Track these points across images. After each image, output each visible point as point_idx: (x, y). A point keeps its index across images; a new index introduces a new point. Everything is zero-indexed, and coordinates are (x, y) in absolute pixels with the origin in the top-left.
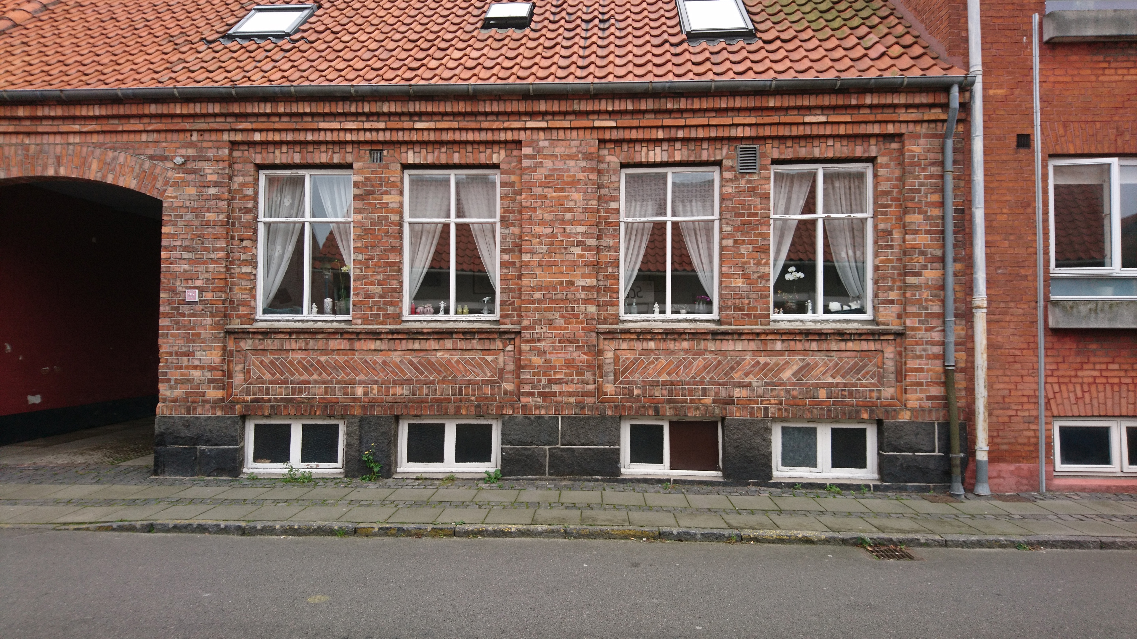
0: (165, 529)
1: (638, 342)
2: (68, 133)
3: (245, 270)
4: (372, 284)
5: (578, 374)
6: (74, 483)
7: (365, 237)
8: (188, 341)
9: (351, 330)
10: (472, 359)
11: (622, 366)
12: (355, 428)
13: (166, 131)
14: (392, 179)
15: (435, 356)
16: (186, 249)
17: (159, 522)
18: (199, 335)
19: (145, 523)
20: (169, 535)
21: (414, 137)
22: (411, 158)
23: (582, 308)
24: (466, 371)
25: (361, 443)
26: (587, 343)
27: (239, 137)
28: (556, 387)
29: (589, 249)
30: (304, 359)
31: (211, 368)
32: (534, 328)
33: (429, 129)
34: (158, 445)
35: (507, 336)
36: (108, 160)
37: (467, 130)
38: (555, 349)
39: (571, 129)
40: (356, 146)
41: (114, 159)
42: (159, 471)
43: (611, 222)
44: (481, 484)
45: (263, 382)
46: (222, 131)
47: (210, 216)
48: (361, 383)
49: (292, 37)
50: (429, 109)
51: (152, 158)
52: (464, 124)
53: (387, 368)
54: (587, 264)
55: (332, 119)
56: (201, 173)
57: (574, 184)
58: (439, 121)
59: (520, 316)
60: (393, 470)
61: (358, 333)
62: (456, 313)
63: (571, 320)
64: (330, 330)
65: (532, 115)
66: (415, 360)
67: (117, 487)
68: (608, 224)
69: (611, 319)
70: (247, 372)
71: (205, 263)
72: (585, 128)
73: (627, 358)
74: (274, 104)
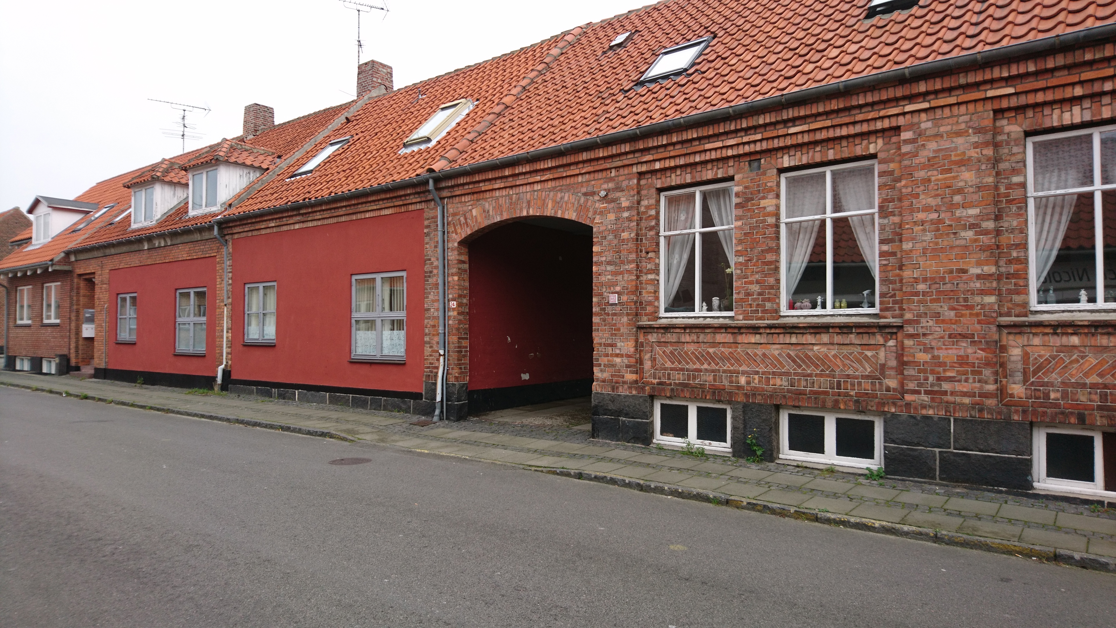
0: (589, 478)
1: (1056, 337)
2: (533, 183)
3: (651, 277)
4: (751, 283)
5: (973, 373)
6: (542, 438)
7: (745, 241)
8: (612, 335)
9: (733, 325)
10: (851, 354)
11: (1034, 365)
12: (740, 413)
13: (594, 172)
14: (769, 184)
15: (812, 350)
16: (609, 263)
17: (585, 472)
18: (619, 330)
19: (576, 471)
20: (591, 482)
21: (789, 141)
22: (786, 162)
23: (978, 299)
24: (844, 365)
25: (745, 427)
26: (984, 338)
27: (644, 168)
28: (946, 386)
29: (986, 232)
30: (696, 350)
31: (628, 356)
32: (918, 322)
33: (802, 132)
34: (594, 414)
35: (887, 330)
36: (558, 200)
37: (841, 126)
38: (944, 345)
39: (959, 104)
40: (736, 159)
41: (561, 198)
42: (595, 435)
43: (1014, 200)
44: (862, 480)
45: (665, 369)
46: (632, 165)
47: (625, 235)
48: (744, 373)
49: (689, 72)
50: (802, 113)
51: (585, 194)
52: (837, 121)
53: (767, 361)
54: (983, 249)
55: (716, 139)
56: (618, 202)
57: (964, 162)
58: (812, 122)
59: (901, 309)
60: (775, 455)
61: (740, 328)
62: (834, 307)
63: (964, 312)
64: (716, 326)
65: (911, 98)
66: (792, 353)
67: (567, 444)
68: (1010, 202)
69: (1018, 310)
70: (653, 360)
71: (622, 273)
72: (976, 101)
73: (1039, 356)
74: (669, 136)
